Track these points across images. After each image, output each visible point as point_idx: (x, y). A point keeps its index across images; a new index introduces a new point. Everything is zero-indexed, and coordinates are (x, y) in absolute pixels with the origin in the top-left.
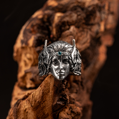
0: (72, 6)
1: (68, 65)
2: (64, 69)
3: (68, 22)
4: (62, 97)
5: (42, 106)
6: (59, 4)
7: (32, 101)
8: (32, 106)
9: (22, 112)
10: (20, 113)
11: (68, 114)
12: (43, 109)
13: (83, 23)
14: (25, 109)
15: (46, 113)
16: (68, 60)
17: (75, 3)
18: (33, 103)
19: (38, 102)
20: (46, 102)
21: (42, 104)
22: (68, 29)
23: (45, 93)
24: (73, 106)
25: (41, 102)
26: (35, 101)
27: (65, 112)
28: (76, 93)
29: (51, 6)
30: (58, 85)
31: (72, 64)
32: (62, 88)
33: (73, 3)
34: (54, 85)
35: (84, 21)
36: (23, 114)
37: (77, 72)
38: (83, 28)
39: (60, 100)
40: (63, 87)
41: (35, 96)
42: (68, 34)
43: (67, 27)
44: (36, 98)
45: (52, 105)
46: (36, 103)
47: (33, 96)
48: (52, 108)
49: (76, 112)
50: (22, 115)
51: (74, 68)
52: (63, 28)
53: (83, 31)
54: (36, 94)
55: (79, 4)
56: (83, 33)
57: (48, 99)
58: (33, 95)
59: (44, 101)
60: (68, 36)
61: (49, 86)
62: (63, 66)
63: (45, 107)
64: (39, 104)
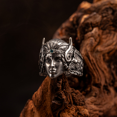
0: (104, 8)
1: (61, 63)
2: (57, 67)
3: (91, 24)
4: (58, 97)
5: (43, 106)
6: (92, 7)
7: (35, 101)
8: (35, 106)
9: (29, 112)
10: (27, 113)
11: (73, 116)
12: (45, 108)
13: (111, 25)
14: (31, 109)
15: (49, 113)
16: (60, 58)
17: (107, 5)
18: (36, 102)
19: (40, 101)
20: (46, 101)
21: (43, 103)
22: (91, 31)
23: (45, 92)
24: (81, 108)
25: (42, 101)
26: (38, 101)
27: (69, 114)
28: (95, 96)
29: (83, 9)
30: (53, 84)
31: (65, 63)
32: (56, 86)
33: (105, 5)
34: (51, 84)
35: (111, 23)
36: (30, 113)
37: (73, 72)
38: (110, 30)
39: (56, 99)
40: (58, 86)
41: (37, 96)
42: (90, 35)
43: (91, 28)
44: (38, 97)
45: (51, 105)
46: (38, 102)
47: (35, 96)
48: (51, 108)
49: (83, 114)
50: (29, 115)
51: (67, 67)
52: (86, 30)
53: (110, 33)
54: (38, 94)
55: (112, 6)
56: (109, 35)
57: (47, 98)
58: (35, 94)
59: (44, 101)
60: (89, 38)
61: (47, 85)
62: (54, 64)
63: (46, 106)
64: (40, 104)
